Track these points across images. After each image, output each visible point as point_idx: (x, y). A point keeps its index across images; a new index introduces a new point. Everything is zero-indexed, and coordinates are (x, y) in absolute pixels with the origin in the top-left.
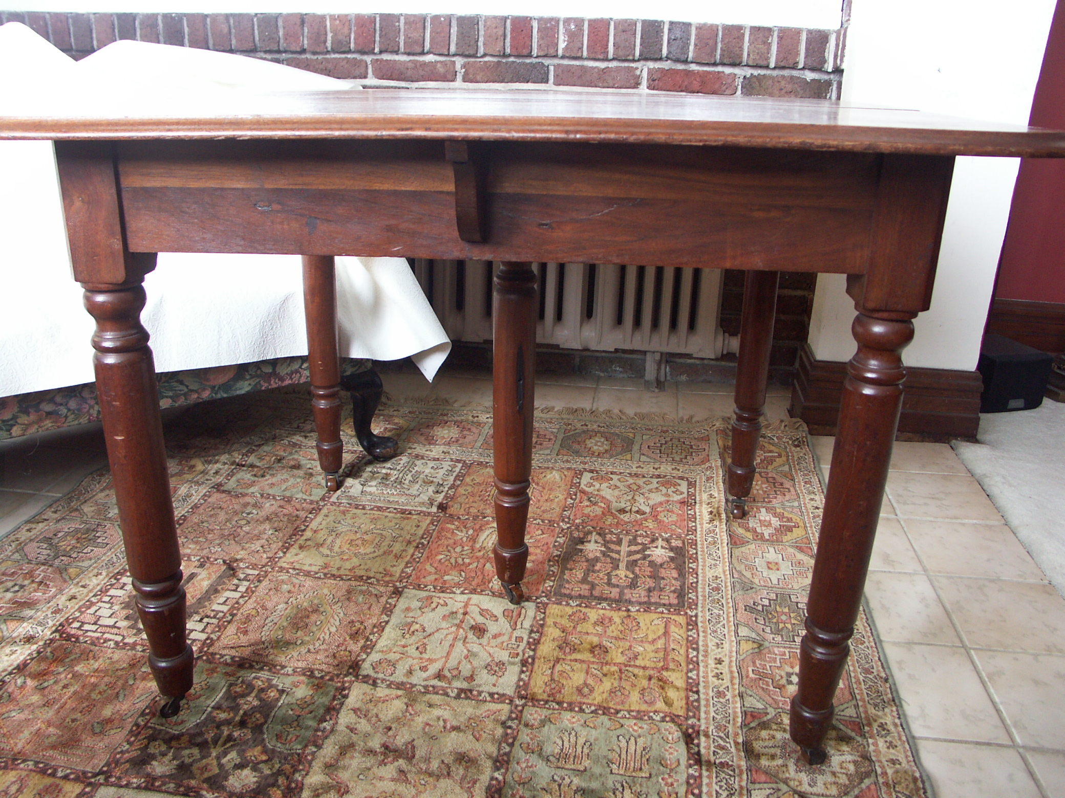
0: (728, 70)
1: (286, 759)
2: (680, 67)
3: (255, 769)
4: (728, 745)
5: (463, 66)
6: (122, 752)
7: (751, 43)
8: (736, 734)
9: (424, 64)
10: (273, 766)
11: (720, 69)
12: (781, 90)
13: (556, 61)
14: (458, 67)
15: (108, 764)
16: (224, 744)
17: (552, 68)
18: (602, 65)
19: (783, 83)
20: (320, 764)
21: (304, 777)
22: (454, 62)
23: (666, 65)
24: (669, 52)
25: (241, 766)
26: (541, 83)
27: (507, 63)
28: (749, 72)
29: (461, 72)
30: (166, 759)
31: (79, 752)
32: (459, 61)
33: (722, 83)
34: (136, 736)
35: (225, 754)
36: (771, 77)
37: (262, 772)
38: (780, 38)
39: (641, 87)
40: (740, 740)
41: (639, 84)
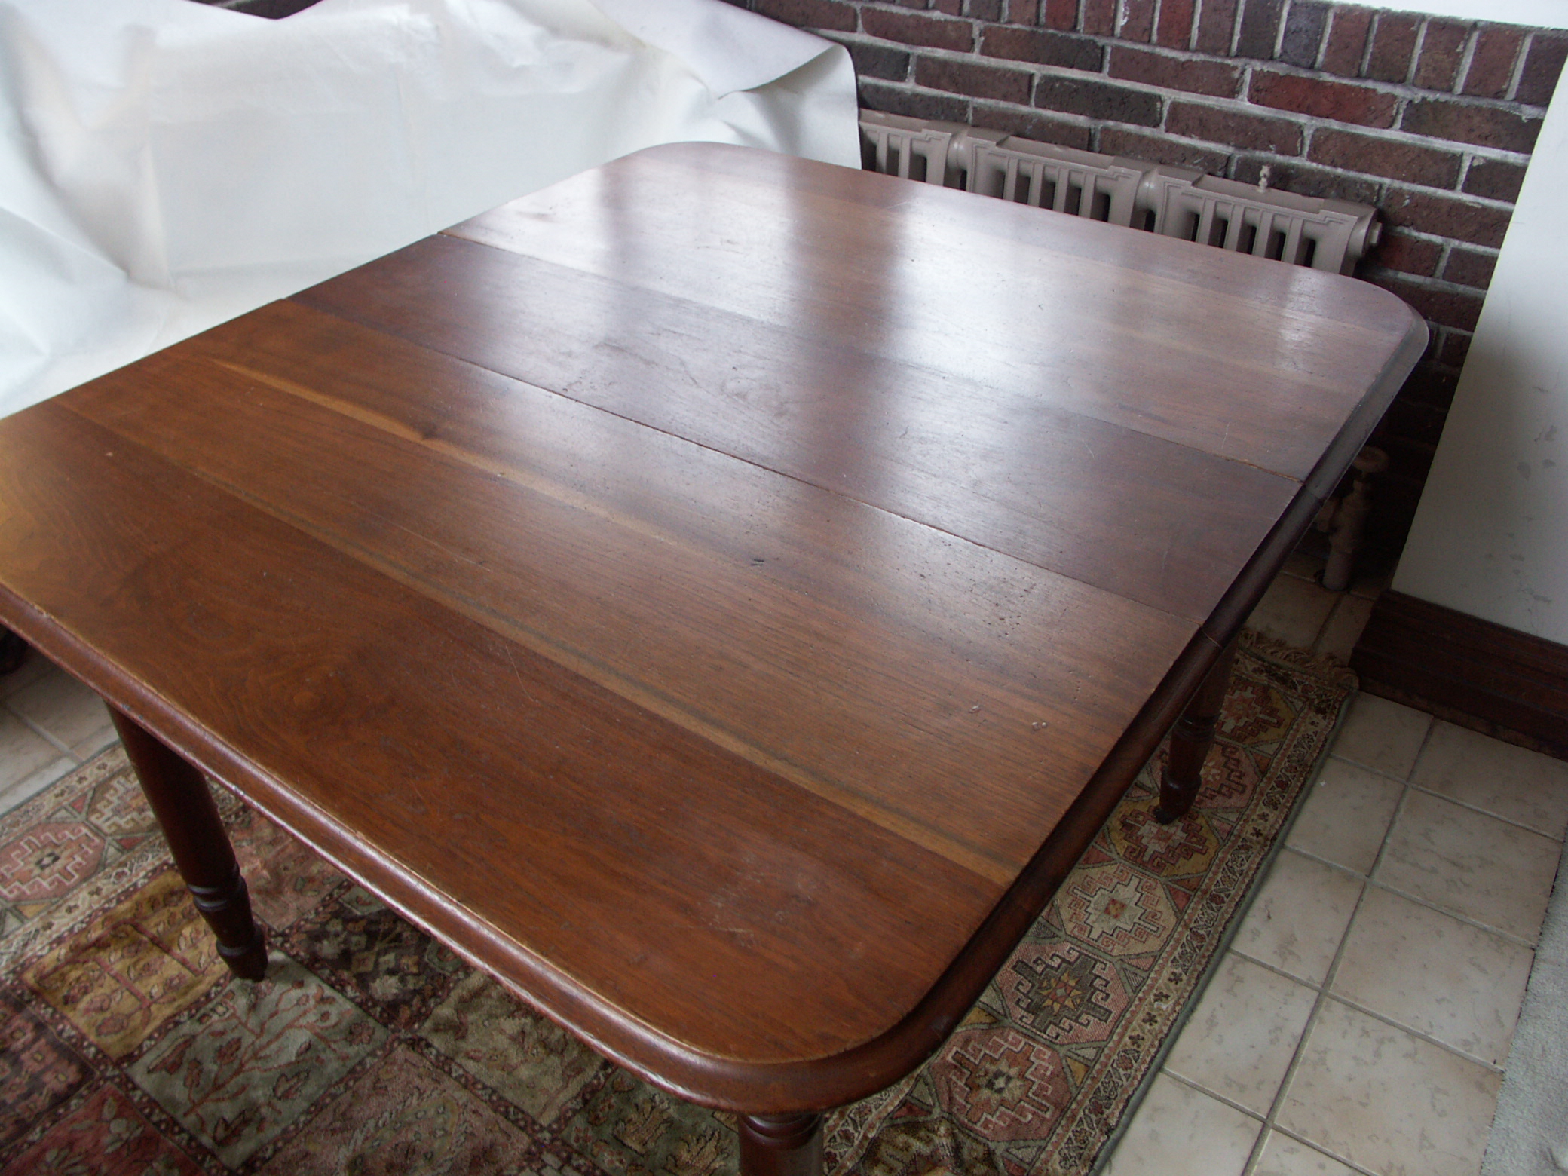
0: (1382, 88)
1: (433, 978)
2: (1304, 74)
3: (403, 980)
4: (856, 1135)
5: (982, 33)
6: (306, 920)
7: (1425, 48)
8: (872, 1126)
9: (930, 23)
10: (418, 982)
11: (1370, 84)
12: (1471, 130)
13: (1115, 42)
14: (976, 32)
15: (291, 928)
16: (391, 941)
17: (1109, 50)
18: (1182, 56)
19: (1476, 120)
20: (456, 998)
21: (437, 1004)
22: (970, 26)
23: (1280, 69)
24: (1284, 51)
25: (391, 972)
26: (1091, 70)
27: (1044, 35)
28: (1419, 95)
29: (979, 42)
30: (336, 941)
31: (276, 905)
32: (978, 25)
33: (1369, 109)
34: (325, 906)
35: (386, 952)
36: (1456, 107)
37: (406, 986)
38: (1481, 46)
39: (1241, 97)
40: (871, 1135)
41: (1238, 93)
